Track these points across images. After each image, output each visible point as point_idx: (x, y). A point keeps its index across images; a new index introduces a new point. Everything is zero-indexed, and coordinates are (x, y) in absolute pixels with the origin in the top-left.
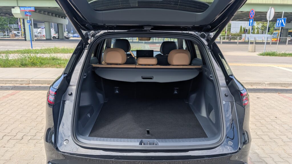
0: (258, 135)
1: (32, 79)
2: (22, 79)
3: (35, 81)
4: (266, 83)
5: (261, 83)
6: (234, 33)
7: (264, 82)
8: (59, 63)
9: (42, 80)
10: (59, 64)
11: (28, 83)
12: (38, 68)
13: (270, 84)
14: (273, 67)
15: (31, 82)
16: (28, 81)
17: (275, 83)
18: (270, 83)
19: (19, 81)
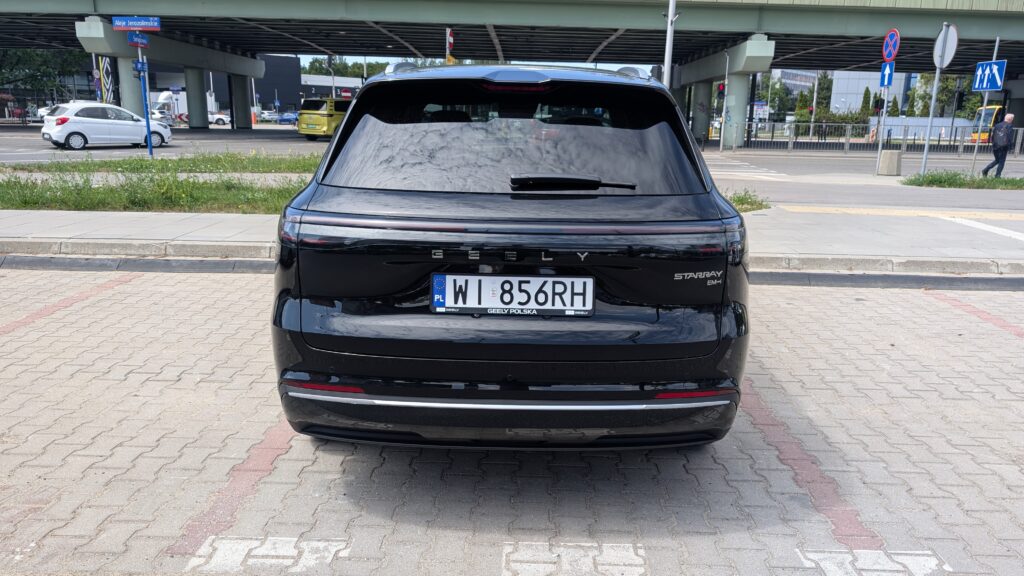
0: (825, 383)
1: (173, 240)
2: (144, 242)
3: (184, 246)
4: (895, 260)
5: (879, 261)
6: (841, 112)
7: (889, 258)
8: (248, 199)
9: (203, 246)
10: (248, 201)
11: (163, 252)
12: (185, 211)
13: (907, 264)
14: (933, 219)
15: (170, 250)
16: (163, 247)
17: (924, 263)
18: (908, 262)
19: (134, 246)
